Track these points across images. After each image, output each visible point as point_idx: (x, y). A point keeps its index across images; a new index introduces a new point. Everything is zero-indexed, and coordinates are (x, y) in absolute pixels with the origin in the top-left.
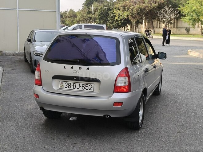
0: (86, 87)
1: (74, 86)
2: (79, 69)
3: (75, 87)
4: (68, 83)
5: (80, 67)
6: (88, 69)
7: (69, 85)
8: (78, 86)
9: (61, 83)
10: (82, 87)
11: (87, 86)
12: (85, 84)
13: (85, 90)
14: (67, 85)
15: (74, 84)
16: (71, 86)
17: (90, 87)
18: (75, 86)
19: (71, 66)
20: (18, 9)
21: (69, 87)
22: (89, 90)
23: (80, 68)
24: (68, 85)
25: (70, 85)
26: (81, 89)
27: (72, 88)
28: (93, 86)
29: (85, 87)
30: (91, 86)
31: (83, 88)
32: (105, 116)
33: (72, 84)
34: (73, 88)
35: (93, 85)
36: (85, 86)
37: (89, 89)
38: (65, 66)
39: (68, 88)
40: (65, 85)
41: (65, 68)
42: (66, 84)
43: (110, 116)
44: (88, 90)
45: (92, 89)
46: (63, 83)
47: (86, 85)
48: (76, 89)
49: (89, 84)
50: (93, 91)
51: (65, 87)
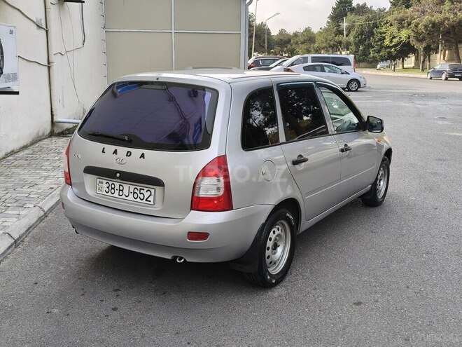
0: (141, 194)
1: (120, 190)
2: (127, 155)
3: (121, 193)
4: (111, 183)
5: (128, 152)
6: (143, 156)
7: (112, 188)
8: (126, 192)
9: (100, 182)
10: (134, 193)
11: (142, 191)
12: (139, 188)
13: (138, 200)
14: (108, 188)
15: (120, 185)
17: (147, 194)
18: (122, 191)
19: (113, 148)
20: (173, 31)
21: (113, 191)
22: (146, 200)
23: (129, 154)
24: (110, 188)
25: (114, 189)
26: (131, 197)
27: (116, 194)
28: (153, 194)
29: (139, 195)
30: (149, 193)
31: (135, 196)
32: (175, 258)
33: (117, 187)
34: (119, 195)
35: (152, 191)
36: (138, 192)
37: (145, 198)
38: (103, 148)
39: (110, 194)
40: (105, 186)
41: (103, 152)
42: (108, 185)
43: (185, 260)
44: (144, 201)
45: (151, 198)
46: (102, 183)
47: (141, 189)
48: (123, 197)
49: (146, 189)
50: (152, 203)
51: (105, 191)
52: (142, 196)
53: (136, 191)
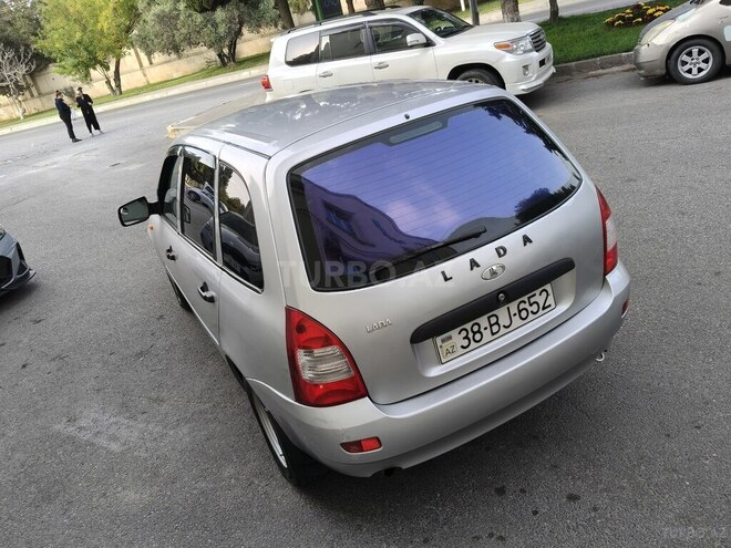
0: (531, 305)
1: (491, 326)
2: (500, 255)
3: (495, 328)
4: (468, 326)
5: (497, 248)
6: (526, 240)
7: (474, 333)
8: (504, 320)
9: (443, 341)
10: (520, 312)
11: (532, 300)
12: (525, 298)
13: (531, 317)
14: (466, 337)
15: (489, 318)
16: (482, 330)
17: (541, 300)
18: (497, 323)
21: (478, 337)
22: (544, 308)
23: (501, 252)
24: (471, 335)
25: (479, 332)
26: (516, 320)
28: (550, 291)
29: (530, 309)
30: (544, 294)
31: (524, 314)
33: (484, 322)
34: (493, 334)
35: (548, 287)
36: (527, 306)
37: (541, 306)
38: (443, 273)
39: (473, 345)
40: (458, 340)
42: (464, 334)
44: (541, 312)
45: (551, 300)
46: (450, 338)
47: (529, 298)
48: (503, 331)
49: (537, 292)
50: (553, 306)
51: (463, 347)
52: (534, 308)
53: (522, 306)
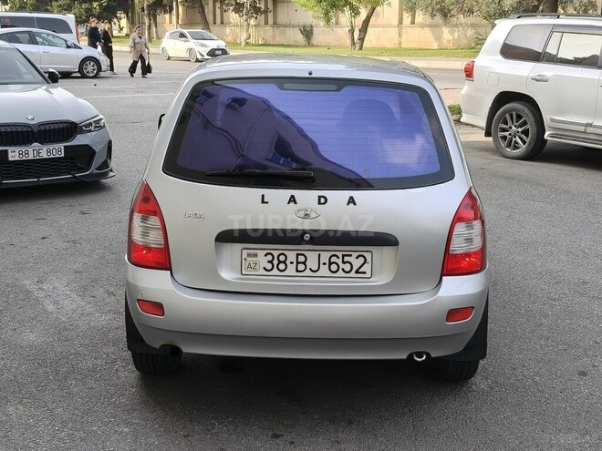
0: (344, 263)
1: (298, 263)
2: (319, 203)
3: (301, 267)
4: (276, 253)
5: (320, 197)
6: (352, 201)
7: (280, 262)
8: (312, 263)
9: (249, 255)
10: (330, 263)
11: (346, 259)
12: (340, 254)
13: (340, 273)
14: (271, 262)
15: (298, 255)
16: (288, 262)
17: (357, 263)
18: (304, 263)
19: (288, 193)
21: (282, 266)
22: (357, 272)
23: (322, 201)
24: (276, 262)
25: (284, 262)
26: (324, 270)
27: (291, 270)
28: (369, 260)
29: (342, 266)
30: (362, 260)
31: (334, 267)
33: (292, 256)
34: (297, 271)
35: (368, 256)
36: (339, 261)
37: (354, 269)
38: (263, 196)
39: (275, 271)
40: (263, 260)
41: (263, 202)
42: (270, 258)
43: (428, 355)
44: (352, 274)
45: (366, 268)
46: (256, 255)
47: (343, 256)
48: (308, 272)
49: (355, 255)
50: (368, 275)
51: (264, 268)
52: (347, 267)
53: (333, 259)
